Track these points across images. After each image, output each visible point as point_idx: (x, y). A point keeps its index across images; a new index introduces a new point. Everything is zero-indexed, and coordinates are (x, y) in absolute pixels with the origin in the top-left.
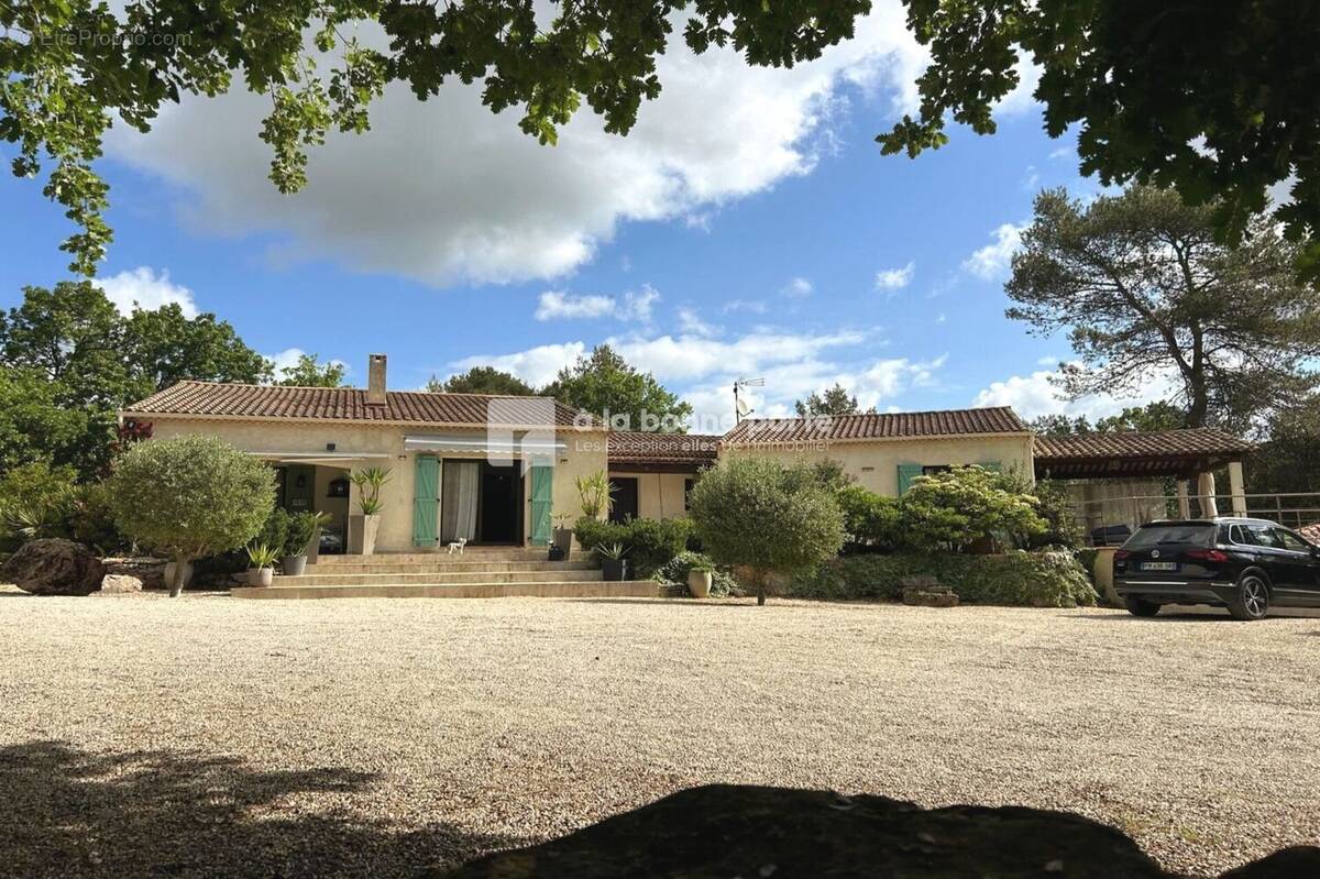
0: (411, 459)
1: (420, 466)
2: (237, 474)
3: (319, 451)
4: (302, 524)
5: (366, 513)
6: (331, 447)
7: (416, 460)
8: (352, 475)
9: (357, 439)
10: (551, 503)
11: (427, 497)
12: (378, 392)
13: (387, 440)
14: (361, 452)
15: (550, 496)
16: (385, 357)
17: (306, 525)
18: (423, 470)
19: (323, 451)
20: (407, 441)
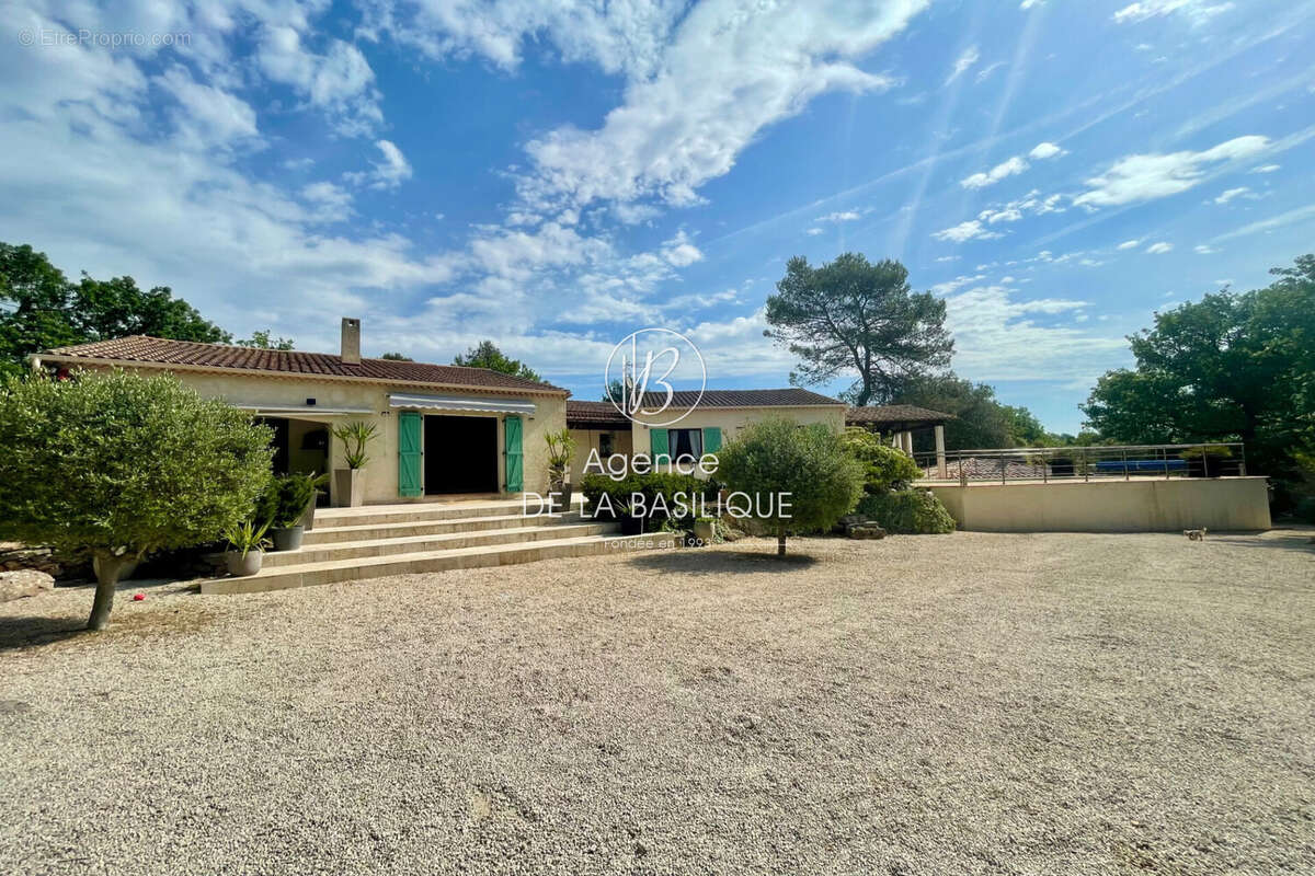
0: (394, 416)
1: (403, 422)
2: (212, 435)
3: (296, 406)
4: (297, 489)
5: (352, 467)
6: (311, 402)
7: (399, 417)
8: (335, 429)
9: (338, 395)
10: (522, 455)
11: (412, 451)
12: (353, 353)
13: (371, 397)
14: (343, 408)
15: (521, 450)
16: (358, 321)
17: (301, 489)
18: (407, 425)
19: (302, 406)
20: (392, 397)
